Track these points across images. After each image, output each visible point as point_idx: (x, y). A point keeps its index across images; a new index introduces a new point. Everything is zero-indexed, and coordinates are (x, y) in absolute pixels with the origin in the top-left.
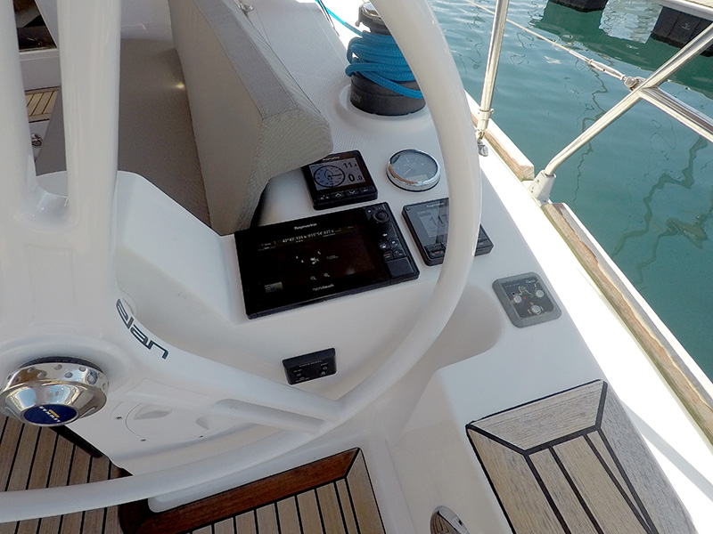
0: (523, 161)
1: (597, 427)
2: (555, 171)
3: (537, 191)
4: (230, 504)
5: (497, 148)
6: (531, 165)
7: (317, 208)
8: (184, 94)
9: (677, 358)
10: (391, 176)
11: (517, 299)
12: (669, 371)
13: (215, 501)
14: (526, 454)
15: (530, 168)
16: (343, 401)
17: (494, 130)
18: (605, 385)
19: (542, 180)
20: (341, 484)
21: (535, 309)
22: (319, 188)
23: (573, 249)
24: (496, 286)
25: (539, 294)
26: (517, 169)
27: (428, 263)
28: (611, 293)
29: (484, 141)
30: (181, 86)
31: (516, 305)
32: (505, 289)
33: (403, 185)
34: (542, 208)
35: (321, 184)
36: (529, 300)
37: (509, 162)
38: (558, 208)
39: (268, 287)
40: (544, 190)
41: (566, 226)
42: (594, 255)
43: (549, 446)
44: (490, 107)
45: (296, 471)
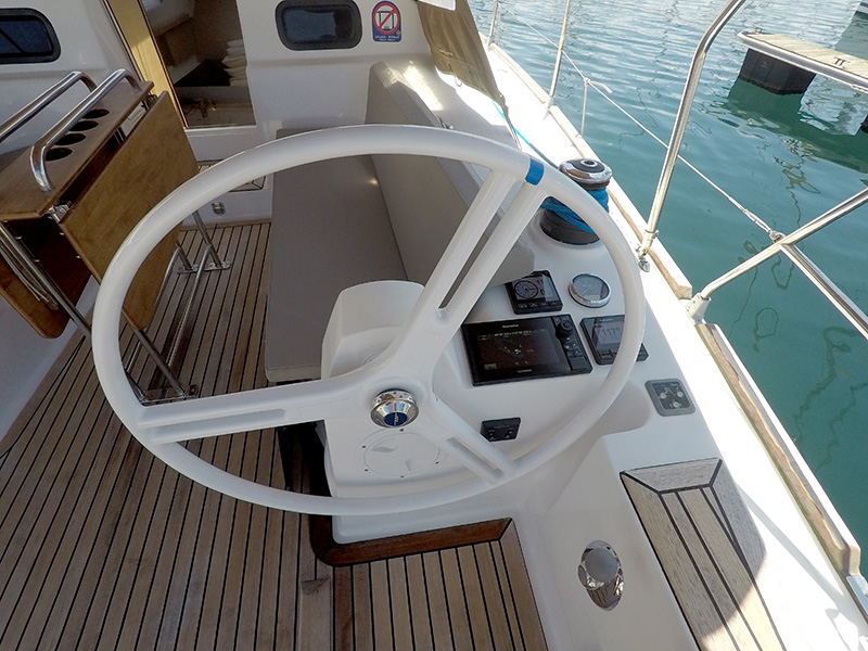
0: (682, 281)
1: (710, 485)
2: (709, 295)
3: (693, 310)
4: (401, 545)
5: (659, 265)
6: (690, 286)
7: (516, 313)
8: (379, 190)
9: (794, 464)
10: (571, 292)
11: (663, 396)
12: (787, 474)
13: (388, 542)
14: (660, 494)
15: (689, 289)
16: (519, 462)
17: (658, 248)
18: (721, 461)
19: (697, 303)
20: (495, 544)
21: (676, 404)
22: (518, 298)
23: (719, 366)
24: (647, 385)
25: (680, 394)
26: (675, 288)
27: (599, 362)
28: (748, 407)
29: (647, 258)
30: (374, 182)
31: (662, 400)
32: (655, 388)
33: (581, 301)
34: (696, 326)
35: (521, 294)
36: (672, 398)
37: (669, 280)
38: (710, 328)
39: (487, 366)
40: (699, 310)
41: (716, 345)
42: (737, 373)
43: (676, 491)
44: (656, 228)
45: (457, 529)
